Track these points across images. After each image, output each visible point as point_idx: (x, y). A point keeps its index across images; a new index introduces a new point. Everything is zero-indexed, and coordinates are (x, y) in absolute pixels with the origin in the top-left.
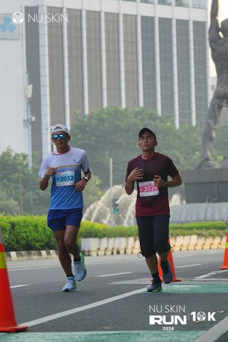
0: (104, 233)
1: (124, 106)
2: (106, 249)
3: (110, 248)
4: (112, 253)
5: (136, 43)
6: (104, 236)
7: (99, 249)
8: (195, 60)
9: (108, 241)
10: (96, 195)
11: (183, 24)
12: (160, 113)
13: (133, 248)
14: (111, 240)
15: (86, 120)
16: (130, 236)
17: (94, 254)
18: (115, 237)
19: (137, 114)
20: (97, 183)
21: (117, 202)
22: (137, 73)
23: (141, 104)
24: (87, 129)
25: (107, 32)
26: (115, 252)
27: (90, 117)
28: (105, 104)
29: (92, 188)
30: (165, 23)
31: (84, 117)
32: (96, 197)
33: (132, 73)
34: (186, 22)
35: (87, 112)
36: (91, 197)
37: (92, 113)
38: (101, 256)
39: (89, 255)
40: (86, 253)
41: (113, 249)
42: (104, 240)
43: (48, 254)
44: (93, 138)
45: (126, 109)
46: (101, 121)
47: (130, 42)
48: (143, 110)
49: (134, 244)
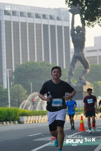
0: (29, 114)
1: (36, 61)
2: (30, 121)
3: (32, 120)
4: (33, 122)
5: (41, 35)
6: (29, 115)
7: (27, 121)
8: (65, 42)
9: (31, 117)
10: (25, 97)
11: (60, 27)
12: (51, 63)
13: (41, 120)
14: (32, 117)
15: (21, 66)
16: (40, 115)
17: (25, 123)
18: (34, 115)
19: (41, 64)
20: (26, 92)
21: (34, 100)
22: (41, 47)
23: (43, 60)
24: (21, 70)
25: (29, 30)
26: (34, 122)
27: (23, 65)
28: (29, 60)
29: (23, 94)
30: (53, 27)
31: (20, 65)
32: (25, 98)
33: (39, 47)
34: (61, 27)
35: (21, 63)
36: (23, 98)
37: (23, 64)
38: (28, 124)
39: (23, 123)
40: (22, 123)
41: (33, 121)
42: (29, 117)
43: (10, 123)
44: (24, 74)
45: (37, 62)
46: (27, 67)
47: (39, 35)
48: (44, 62)
49: (42, 118)
